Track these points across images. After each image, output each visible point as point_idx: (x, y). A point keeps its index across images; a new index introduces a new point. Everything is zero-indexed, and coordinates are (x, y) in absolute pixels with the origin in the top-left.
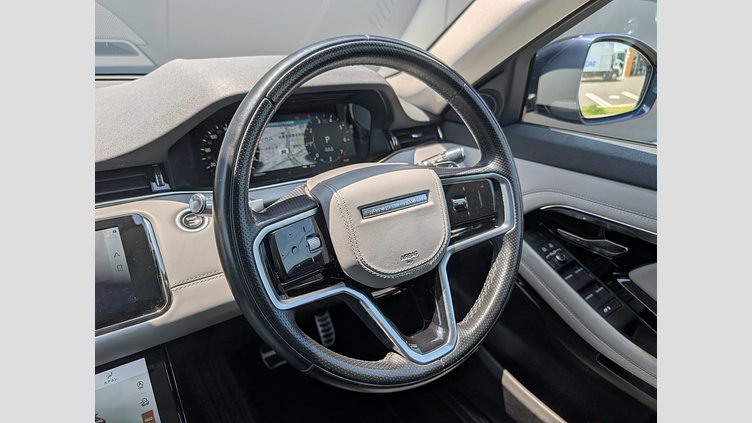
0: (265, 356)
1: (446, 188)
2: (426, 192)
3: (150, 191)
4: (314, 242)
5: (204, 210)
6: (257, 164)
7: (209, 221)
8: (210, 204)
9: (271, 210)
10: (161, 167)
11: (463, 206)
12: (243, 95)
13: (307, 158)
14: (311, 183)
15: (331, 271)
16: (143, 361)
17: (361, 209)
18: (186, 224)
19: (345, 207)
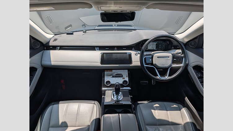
0: (141, 82)
1: (173, 57)
2: (169, 57)
3: (132, 50)
4: (151, 60)
5: (139, 54)
6: (147, 48)
7: (139, 55)
8: (140, 53)
9: (147, 55)
10: (134, 47)
11: (175, 60)
12: (148, 39)
13: (156, 48)
14: (153, 52)
15: (152, 64)
16: (127, 70)
17: (158, 57)
18: (136, 55)
19: (156, 56)
